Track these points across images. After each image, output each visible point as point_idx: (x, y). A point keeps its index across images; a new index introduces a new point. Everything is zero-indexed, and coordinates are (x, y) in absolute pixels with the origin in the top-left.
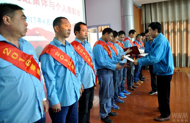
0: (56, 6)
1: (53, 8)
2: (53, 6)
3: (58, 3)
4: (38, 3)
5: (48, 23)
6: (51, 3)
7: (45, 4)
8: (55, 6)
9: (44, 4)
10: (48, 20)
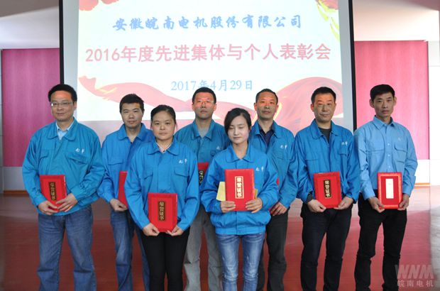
0: (246, 51)
1: (238, 57)
2: (238, 53)
3: (252, 45)
4: (202, 57)
5: (223, 88)
6: (233, 49)
7: (217, 54)
8: (243, 53)
9: (215, 55)
10: (224, 82)
